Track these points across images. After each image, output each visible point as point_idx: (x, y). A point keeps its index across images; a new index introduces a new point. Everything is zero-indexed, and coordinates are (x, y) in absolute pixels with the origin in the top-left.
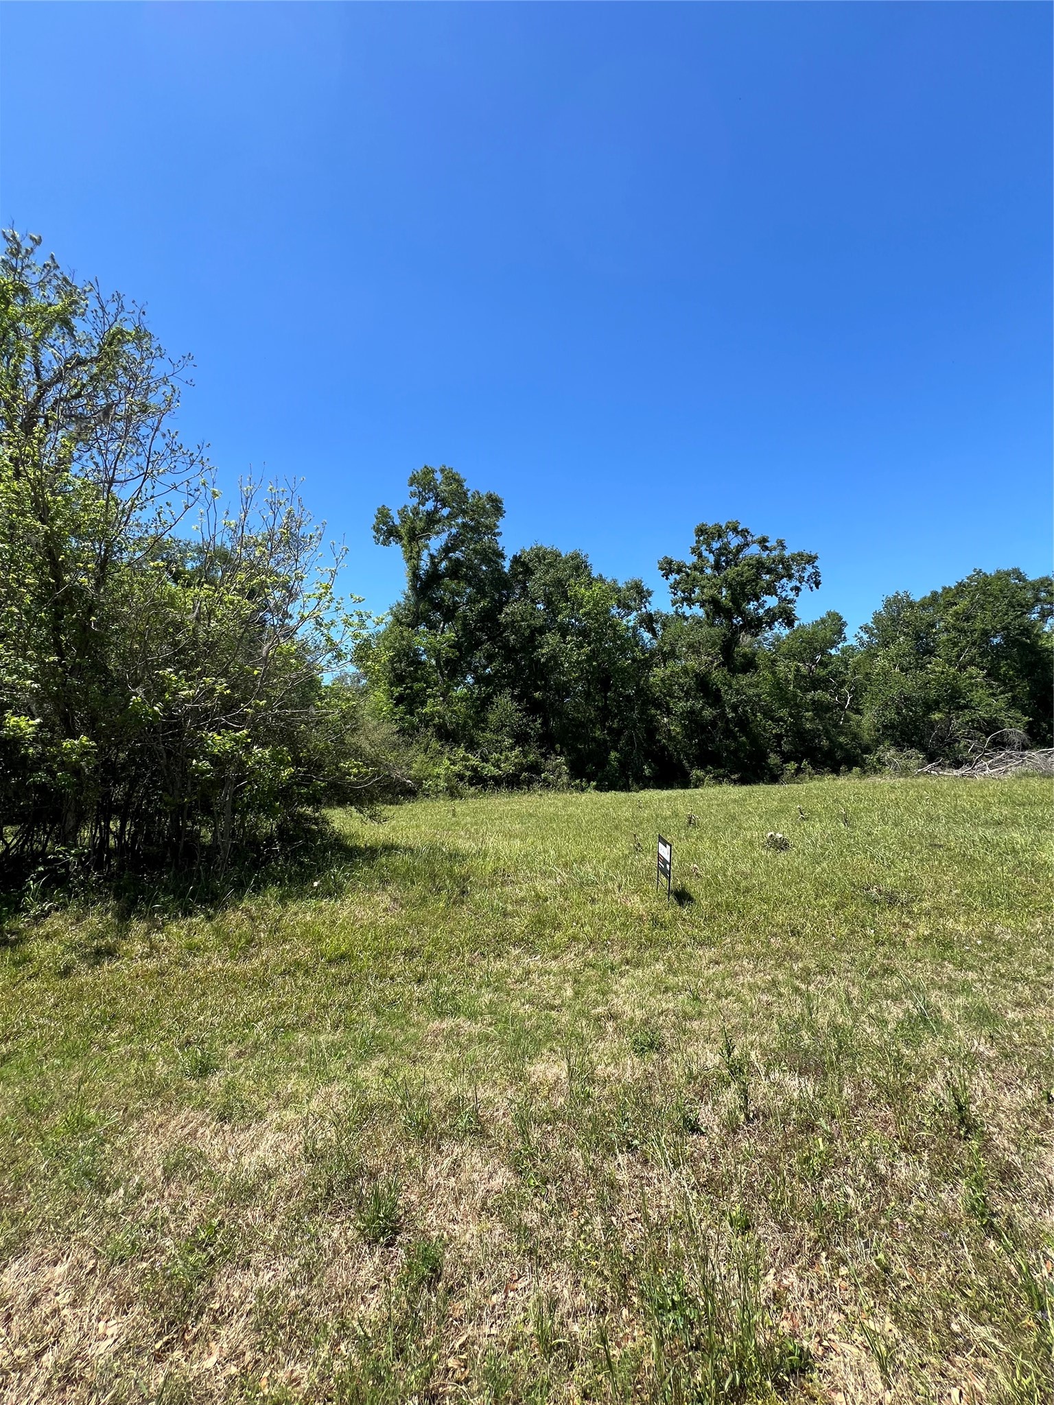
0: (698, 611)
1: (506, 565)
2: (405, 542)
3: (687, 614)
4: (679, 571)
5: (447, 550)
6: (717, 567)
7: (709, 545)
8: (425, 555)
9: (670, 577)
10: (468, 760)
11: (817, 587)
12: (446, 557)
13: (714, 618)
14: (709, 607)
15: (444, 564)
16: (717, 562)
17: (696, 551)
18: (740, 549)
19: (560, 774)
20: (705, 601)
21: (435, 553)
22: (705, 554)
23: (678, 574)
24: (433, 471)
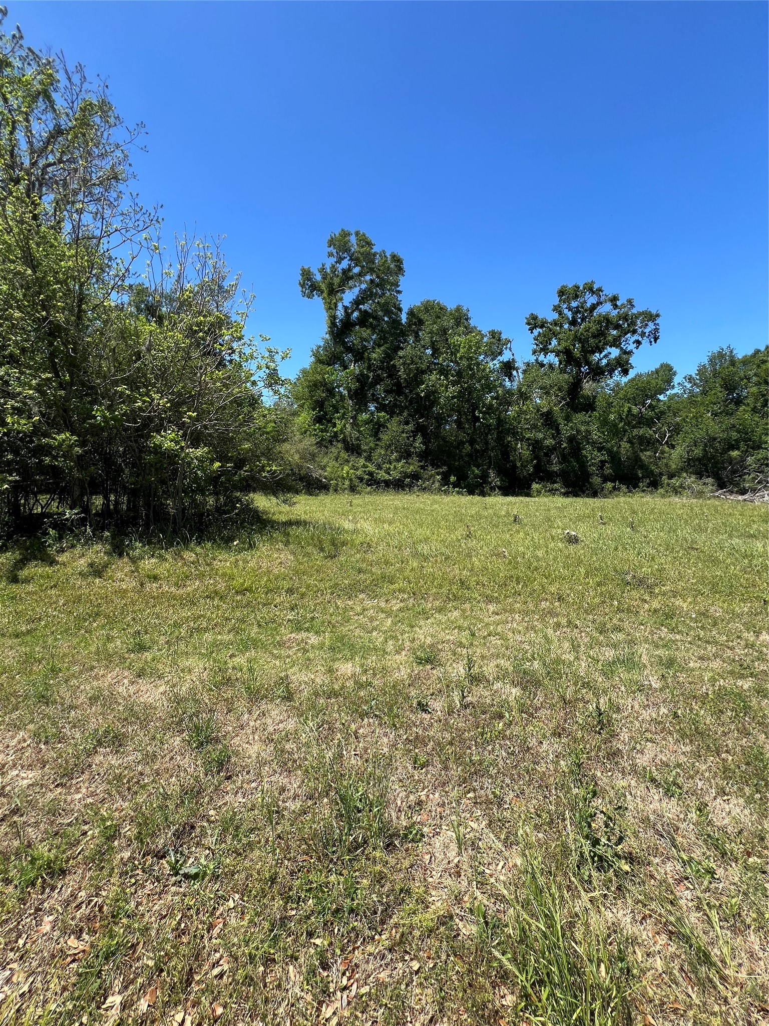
0: (552, 358)
2: (325, 295)
3: (545, 362)
5: (357, 303)
6: (573, 323)
7: (568, 304)
8: (340, 306)
9: (534, 331)
10: (367, 467)
11: (655, 342)
12: (357, 308)
13: (566, 366)
14: (562, 356)
15: (355, 314)
16: (574, 319)
17: (557, 309)
18: (594, 307)
19: (434, 481)
20: (559, 351)
21: (349, 305)
22: (566, 311)
23: (541, 328)
24: (349, 234)
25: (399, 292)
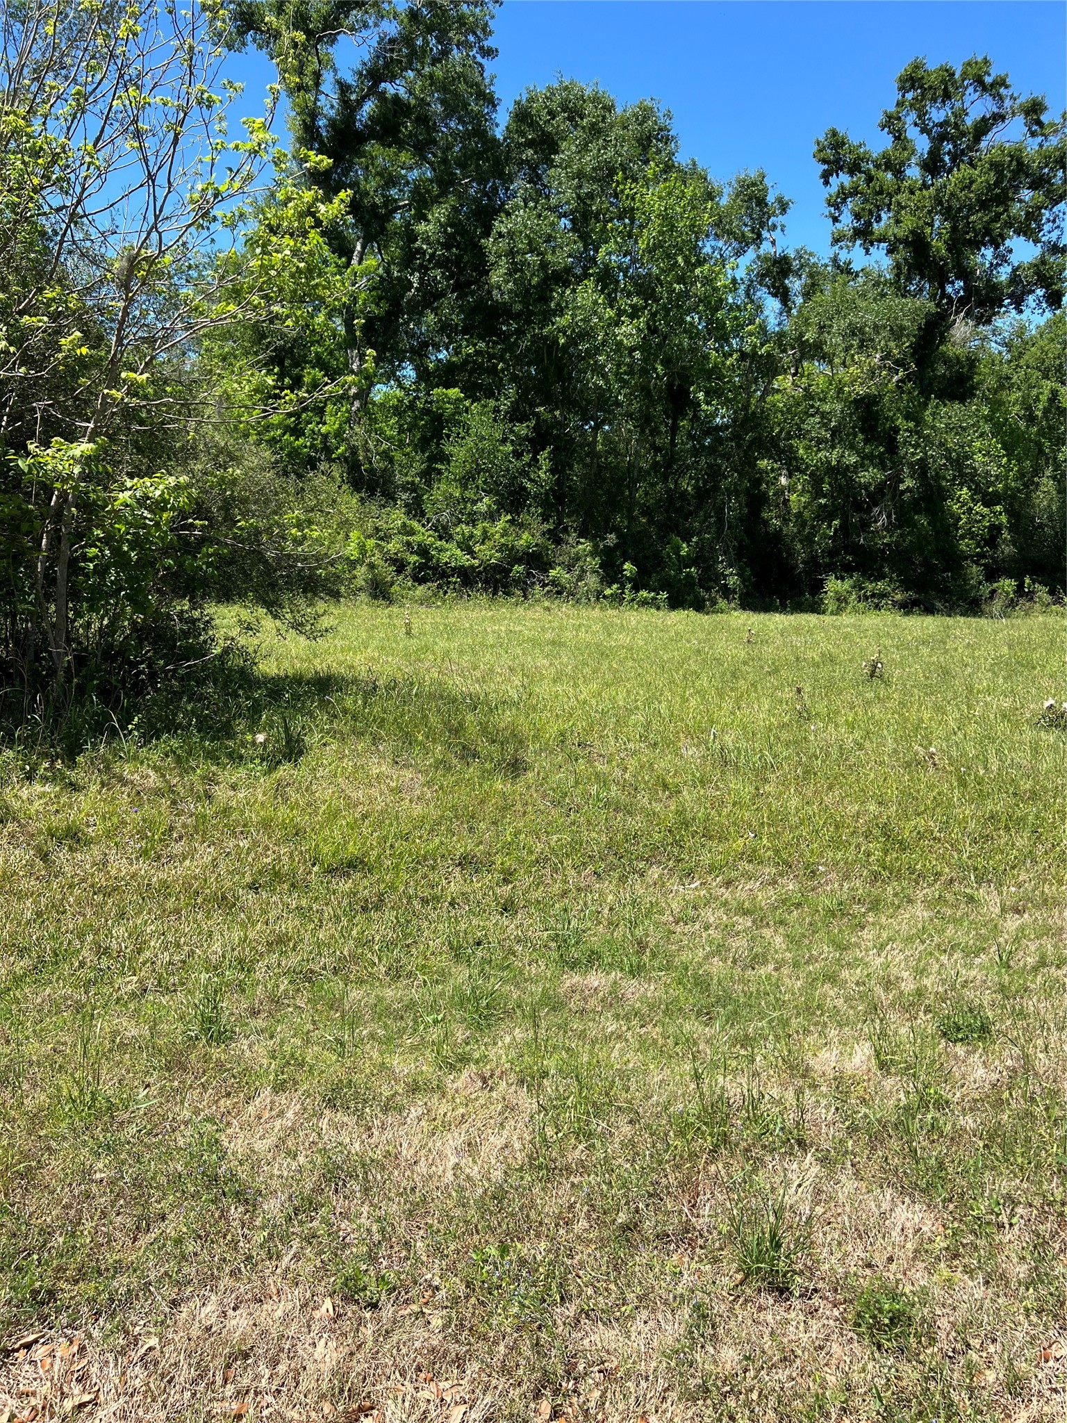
0: (880, 261)
1: (501, 123)
3: (856, 267)
4: (854, 169)
5: (375, 75)
6: (932, 165)
7: (922, 115)
8: (328, 79)
9: (833, 179)
10: (412, 532)
12: (373, 91)
13: (909, 279)
14: (903, 253)
15: (369, 107)
16: (935, 155)
17: (891, 123)
18: (983, 127)
19: (583, 571)
20: (898, 240)
21: (351, 79)
22: (912, 133)
23: (851, 173)
25: (489, 53)
